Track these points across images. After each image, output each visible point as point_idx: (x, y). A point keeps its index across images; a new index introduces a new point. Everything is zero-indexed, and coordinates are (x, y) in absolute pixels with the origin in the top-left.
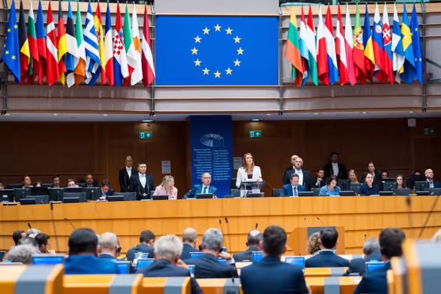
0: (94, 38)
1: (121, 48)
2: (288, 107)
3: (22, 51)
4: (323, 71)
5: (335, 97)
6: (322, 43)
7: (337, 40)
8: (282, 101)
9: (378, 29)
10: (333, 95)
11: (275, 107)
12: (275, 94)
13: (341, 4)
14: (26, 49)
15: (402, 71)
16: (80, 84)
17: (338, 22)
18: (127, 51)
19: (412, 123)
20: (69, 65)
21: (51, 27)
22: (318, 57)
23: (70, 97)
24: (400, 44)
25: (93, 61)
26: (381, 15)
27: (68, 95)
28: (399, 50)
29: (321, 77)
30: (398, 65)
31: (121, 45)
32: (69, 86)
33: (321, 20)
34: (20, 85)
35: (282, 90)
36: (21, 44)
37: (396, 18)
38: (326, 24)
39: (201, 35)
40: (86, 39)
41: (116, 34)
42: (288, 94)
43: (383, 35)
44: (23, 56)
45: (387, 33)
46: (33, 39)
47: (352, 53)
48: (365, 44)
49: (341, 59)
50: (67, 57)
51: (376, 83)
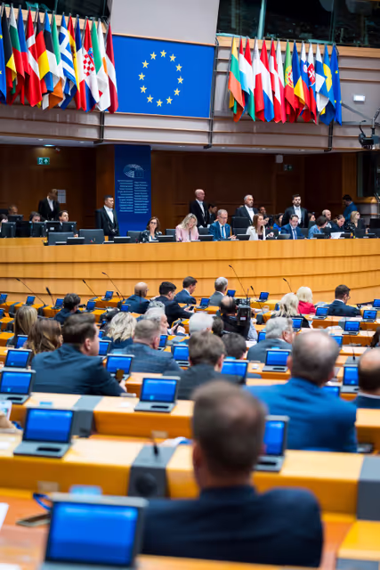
0: (69, 55)
1: (92, 69)
2: (216, 140)
3: (8, 65)
4: (261, 107)
5: (258, 133)
6: (258, 78)
7: (272, 75)
8: (210, 134)
9: (305, 68)
10: (255, 131)
11: (204, 140)
12: (204, 127)
13: (267, 39)
14: (12, 64)
15: (324, 112)
16: (53, 107)
17: (272, 58)
18: (97, 72)
19: (279, 159)
20: (49, 84)
21: (32, 41)
22: (255, 90)
23: (32, 120)
24: (324, 85)
25: (68, 80)
26: (307, 54)
27: (30, 118)
28: (323, 91)
29: (258, 113)
30: (321, 105)
31: (92, 65)
32: (44, 108)
33: (258, 55)
34: (6, 103)
35: (211, 123)
36: (7, 59)
37: (319, 59)
38: (261, 58)
39: (149, 60)
40: (64, 57)
41: (86, 53)
42: (217, 127)
43: (309, 75)
44: (8, 71)
45: (312, 74)
46: (18, 53)
47: (284, 91)
48: (295, 82)
49: (276, 95)
50: (48, 76)
51: (300, 122)
